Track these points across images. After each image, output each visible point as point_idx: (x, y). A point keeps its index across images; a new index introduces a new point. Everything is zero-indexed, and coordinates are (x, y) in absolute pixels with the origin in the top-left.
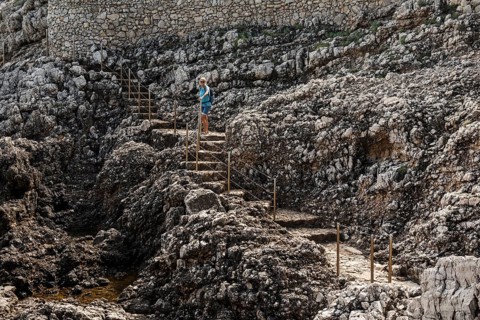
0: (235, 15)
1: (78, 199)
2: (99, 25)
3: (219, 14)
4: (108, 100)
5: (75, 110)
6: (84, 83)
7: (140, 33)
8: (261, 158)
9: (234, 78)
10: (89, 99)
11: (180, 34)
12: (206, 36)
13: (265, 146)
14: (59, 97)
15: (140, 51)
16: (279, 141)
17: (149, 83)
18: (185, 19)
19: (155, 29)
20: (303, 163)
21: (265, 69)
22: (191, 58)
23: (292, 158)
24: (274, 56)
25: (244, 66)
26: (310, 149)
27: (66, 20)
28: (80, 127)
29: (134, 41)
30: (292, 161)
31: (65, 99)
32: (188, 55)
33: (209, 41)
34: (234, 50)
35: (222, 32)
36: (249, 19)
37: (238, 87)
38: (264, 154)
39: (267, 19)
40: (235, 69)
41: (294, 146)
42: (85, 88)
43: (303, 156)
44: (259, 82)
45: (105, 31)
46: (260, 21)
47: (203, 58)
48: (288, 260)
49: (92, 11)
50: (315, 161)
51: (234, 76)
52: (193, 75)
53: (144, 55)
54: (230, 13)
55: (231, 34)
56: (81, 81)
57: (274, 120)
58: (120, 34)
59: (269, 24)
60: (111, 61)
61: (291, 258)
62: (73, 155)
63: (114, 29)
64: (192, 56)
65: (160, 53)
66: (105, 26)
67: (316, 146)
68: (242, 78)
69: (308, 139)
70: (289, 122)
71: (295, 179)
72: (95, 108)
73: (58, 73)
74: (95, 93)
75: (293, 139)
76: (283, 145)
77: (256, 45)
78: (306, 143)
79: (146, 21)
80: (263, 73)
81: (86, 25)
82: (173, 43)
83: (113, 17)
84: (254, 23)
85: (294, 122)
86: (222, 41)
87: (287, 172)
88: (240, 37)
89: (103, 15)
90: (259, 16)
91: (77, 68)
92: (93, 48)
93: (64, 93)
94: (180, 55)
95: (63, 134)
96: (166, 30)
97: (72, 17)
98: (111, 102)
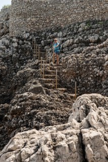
0: (86, 16)
1: (3, 92)
2: (27, 23)
3: (79, 16)
4: (26, 53)
5: (11, 56)
6: (17, 45)
7: (45, 26)
8: (77, 74)
9: (80, 42)
10: (18, 52)
11: (62, 26)
12: (72, 26)
13: (79, 69)
14: (6, 51)
15: (44, 33)
16: (86, 66)
17: (45, 46)
18: (64, 19)
19: (51, 24)
20: (97, 76)
21: (94, 38)
22: (64, 35)
23: (92, 74)
24: (100, 32)
25: (85, 37)
26: (101, 70)
27: (15, 21)
28: (12, 63)
29: (42, 29)
30: (92, 76)
31: (8, 52)
32: (63, 34)
33: (73, 28)
34: (83, 31)
35: (79, 24)
36: (92, 18)
37: (81, 46)
38: (78, 72)
39: (100, 17)
40: (81, 38)
41: (93, 69)
42: (17, 48)
43: (97, 73)
44: (92, 44)
45: (30, 25)
46: (97, 19)
47: (69, 35)
48: (59, 118)
49: (25, 17)
50: (103, 76)
51: (80, 41)
52: (63, 41)
53: (45, 35)
54: (84, 16)
55: (83, 25)
56: (15, 45)
57: (87, 57)
58: (36, 27)
59: (100, 20)
60: (31, 38)
61: (62, 117)
62: (6, 74)
63: (34, 24)
64: (65, 34)
65: (52, 34)
66: (30, 23)
67: (104, 68)
68: (84, 42)
69: (101, 65)
70: (93, 57)
71: (92, 84)
72: (20, 56)
73: (7, 42)
74: (21, 50)
75: (93, 65)
76: (88, 68)
77: (93, 28)
78: (100, 67)
79: (48, 21)
80: (94, 39)
81: (22, 23)
82: (58, 29)
83: (34, 20)
84: (94, 19)
85: (95, 57)
86: (79, 28)
87: (89, 81)
88: (86, 25)
89: (29, 19)
90: (97, 16)
91: (14, 40)
92: (24, 32)
93: (8, 49)
94: (60, 34)
95: (4, 65)
96: (56, 24)
97: (17, 20)
98: (27, 53)
